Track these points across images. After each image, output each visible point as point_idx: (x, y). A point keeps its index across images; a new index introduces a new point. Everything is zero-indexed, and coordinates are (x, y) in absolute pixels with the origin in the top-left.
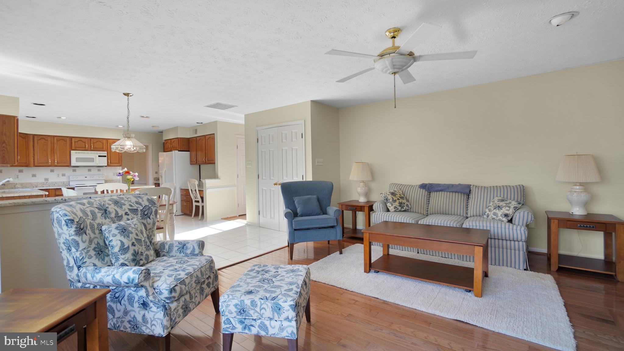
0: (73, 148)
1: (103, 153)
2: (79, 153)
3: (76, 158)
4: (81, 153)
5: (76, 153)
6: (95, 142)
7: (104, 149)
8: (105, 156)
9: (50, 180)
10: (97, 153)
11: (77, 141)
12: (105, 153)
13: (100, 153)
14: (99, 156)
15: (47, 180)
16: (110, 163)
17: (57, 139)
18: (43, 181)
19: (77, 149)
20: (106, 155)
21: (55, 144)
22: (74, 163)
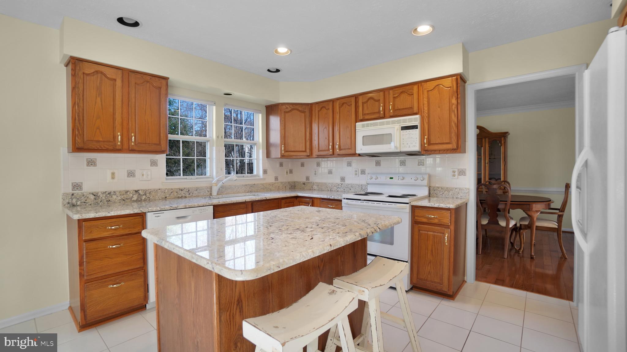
0: (361, 117)
1: (410, 120)
2: (368, 125)
3: (363, 136)
4: (371, 124)
5: (363, 126)
6: (396, 95)
7: (415, 109)
8: (415, 127)
9: (347, 181)
10: (399, 122)
11: (365, 100)
12: (415, 120)
13: (405, 121)
14: (404, 128)
15: (343, 179)
16: (429, 143)
17: (339, 104)
18: (338, 181)
19: (367, 117)
20: (417, 123)
21: (337, 113)
22: (361, 148)
